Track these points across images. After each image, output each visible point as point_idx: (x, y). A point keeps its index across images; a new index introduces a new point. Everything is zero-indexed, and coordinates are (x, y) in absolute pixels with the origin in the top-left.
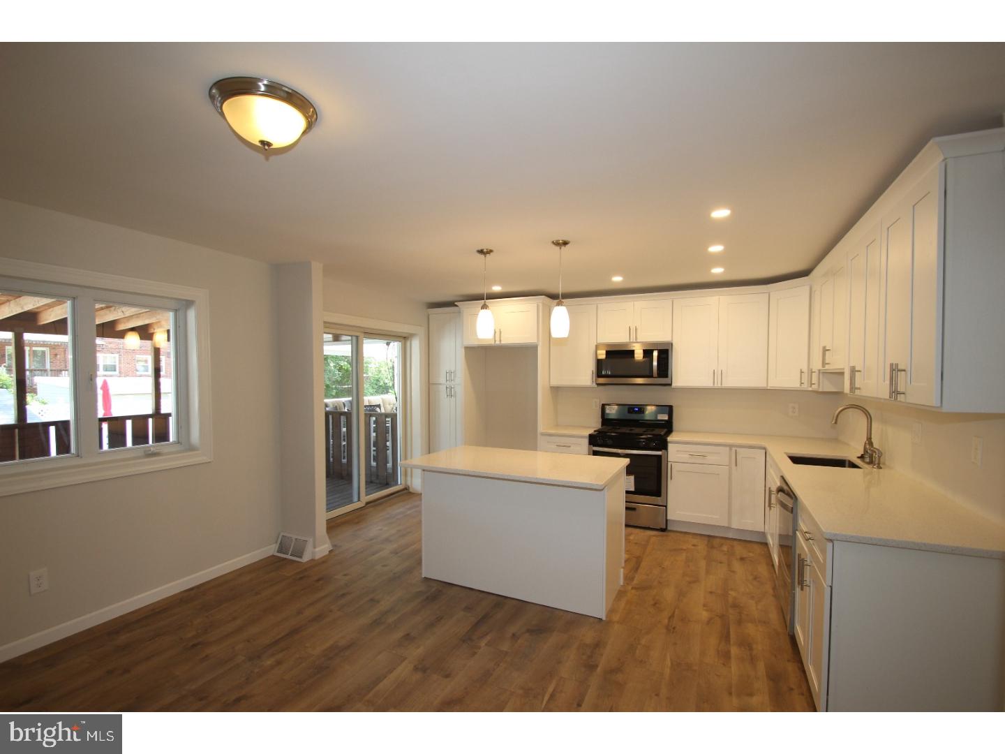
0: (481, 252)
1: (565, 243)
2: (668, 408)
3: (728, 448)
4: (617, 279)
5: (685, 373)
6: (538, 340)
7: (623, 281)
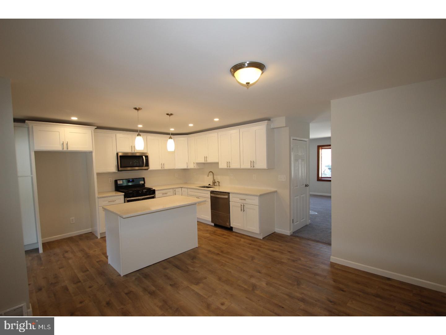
0: (136, 109)
1: (171, 114)
2: (143, 179)
3: (172, 190)
4: (140, 126)
5: (154, 165)
6: (93, 149)
7: (142, 127)
